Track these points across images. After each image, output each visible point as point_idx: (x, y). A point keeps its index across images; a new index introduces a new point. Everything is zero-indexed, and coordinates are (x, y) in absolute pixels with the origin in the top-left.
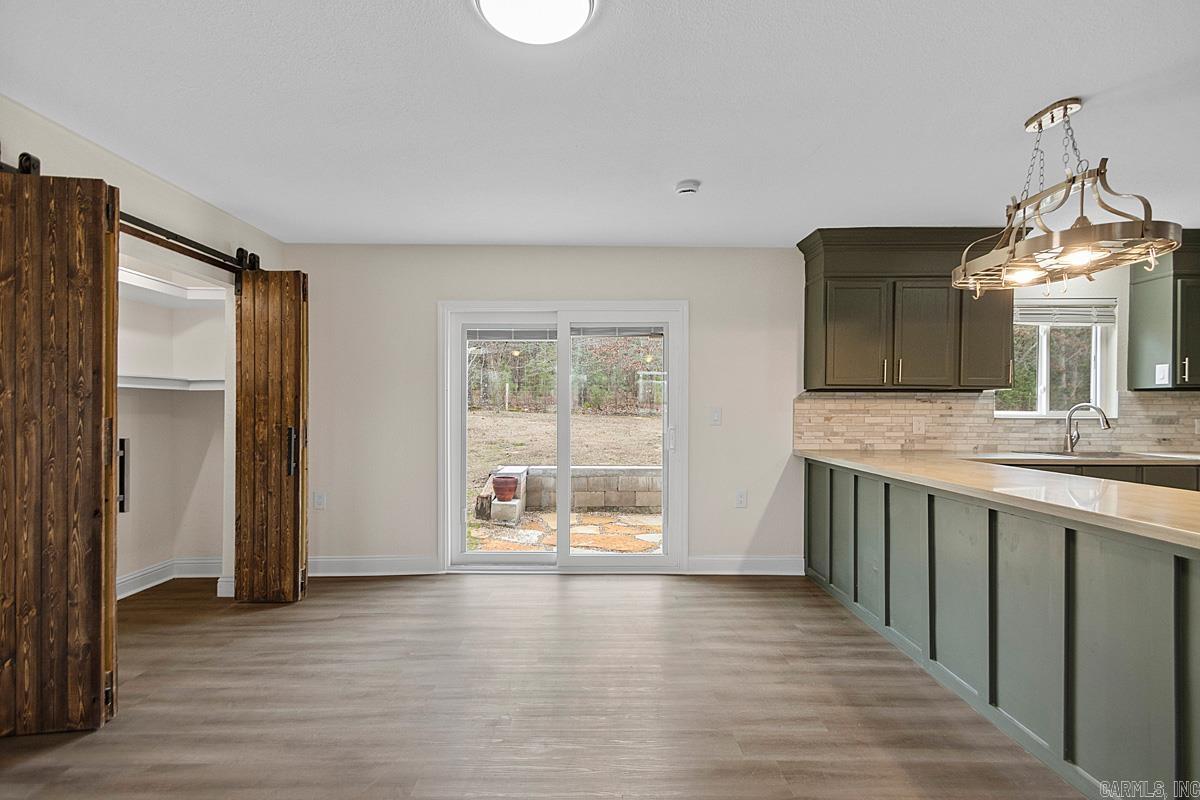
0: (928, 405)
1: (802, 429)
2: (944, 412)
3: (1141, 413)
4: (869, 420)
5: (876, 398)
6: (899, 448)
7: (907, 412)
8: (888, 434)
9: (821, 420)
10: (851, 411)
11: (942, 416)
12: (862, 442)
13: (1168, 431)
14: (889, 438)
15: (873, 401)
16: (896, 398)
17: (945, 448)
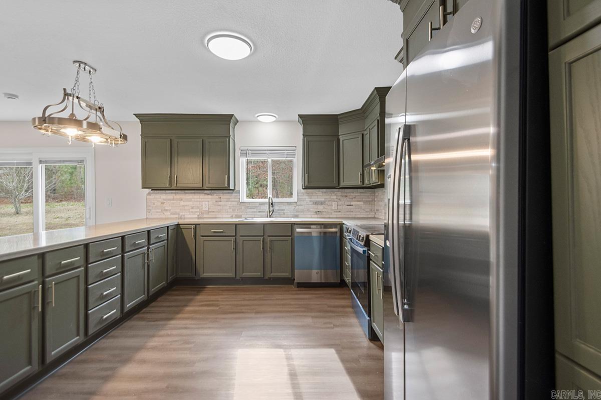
0: (210, 196)
1: (150, 208)
2: (218, 200)
3: (308, 200)
4: (182, 203)
5: (185, 193)
6: (197, 216)
7: (200, 200)
8: (191, 210)
9: (159, 204)
10: (173, 199)
11: (216, 201)
12: (179, 214)
13: (320, 208)
14: (192, 212)
15: (183, 195)
16: (195, 193)
17: (218, 216)
